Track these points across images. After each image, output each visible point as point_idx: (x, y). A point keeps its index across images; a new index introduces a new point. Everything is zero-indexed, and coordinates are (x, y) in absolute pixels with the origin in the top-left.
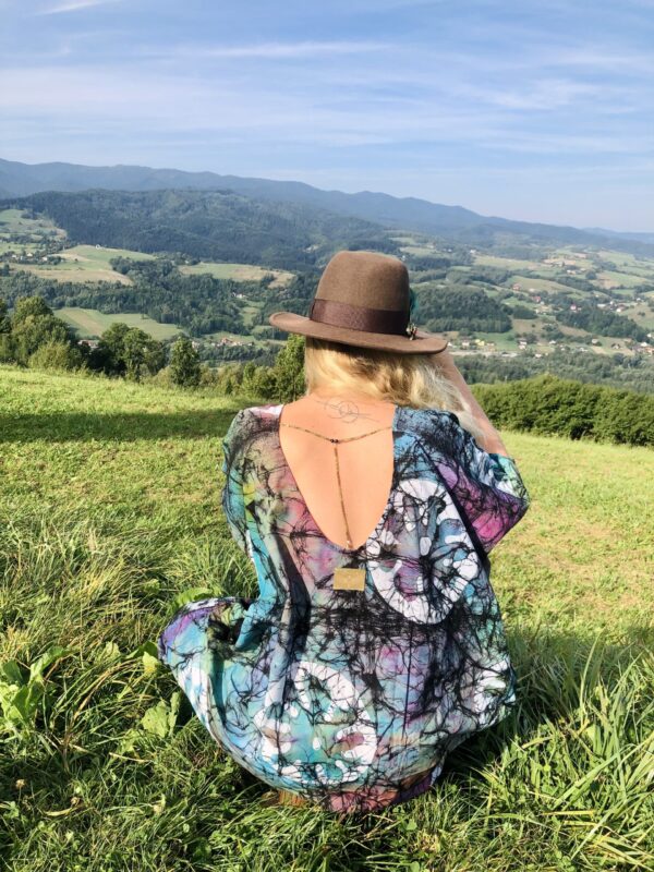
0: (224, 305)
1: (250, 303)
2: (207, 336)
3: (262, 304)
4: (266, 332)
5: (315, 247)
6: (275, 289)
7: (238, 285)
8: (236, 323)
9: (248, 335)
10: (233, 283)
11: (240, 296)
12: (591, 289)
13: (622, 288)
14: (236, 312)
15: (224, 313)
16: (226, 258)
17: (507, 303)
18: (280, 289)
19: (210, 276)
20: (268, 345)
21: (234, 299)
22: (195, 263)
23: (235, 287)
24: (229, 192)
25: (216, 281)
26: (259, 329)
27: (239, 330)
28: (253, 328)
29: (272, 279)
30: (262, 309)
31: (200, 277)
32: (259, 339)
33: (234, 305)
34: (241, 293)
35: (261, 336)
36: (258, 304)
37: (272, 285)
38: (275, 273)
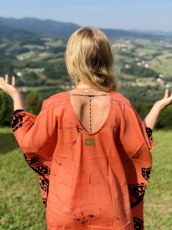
12: (133, 57)
13: (147, 55)
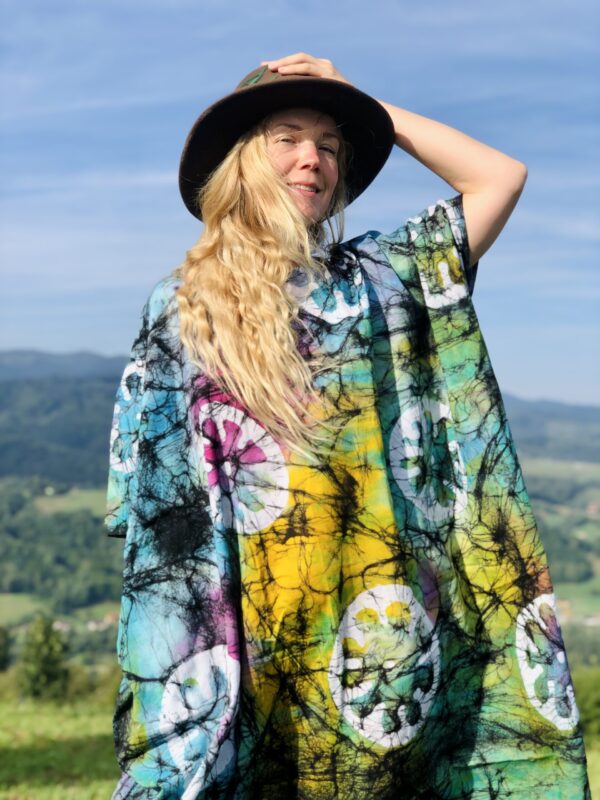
2: (82, 612)
15: (110, 571)
17: (582, 534)
19: (87, 512)
22: (61, 492)
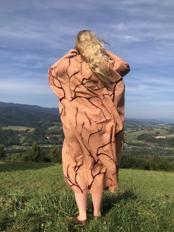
0: (15, 137)
1: (22, 137)
2: (9, 147)
3: (26, 137)
4: (27, 144)
5: (41, 122)
6: (30, 133)
7: (19, 132)
8: (18, 142)
9: (21, 145)
10: (17, 131)
11: (20, 135)
14: (18, 139)
15: (14, 140)
16: (16, 125)
18: (31, 133)
19: (11, 130)
20: (27, 148)
21: (18, 136)
22: (6, 126)
23: (18, 132)
24: (17, 108)
25: (12, 131)
26: (25, 144)
27: (19, 144)
28: (23, 144)
29: (29, 130)
30: (26, 138)
31: (8, 130)
32: (24, 147)
33: (18, 137)
34: (20, 134)
35: (25, 146)
36: (24, 137)
37: (29, 132)
38: (30, 129)
